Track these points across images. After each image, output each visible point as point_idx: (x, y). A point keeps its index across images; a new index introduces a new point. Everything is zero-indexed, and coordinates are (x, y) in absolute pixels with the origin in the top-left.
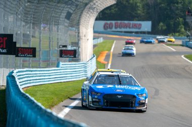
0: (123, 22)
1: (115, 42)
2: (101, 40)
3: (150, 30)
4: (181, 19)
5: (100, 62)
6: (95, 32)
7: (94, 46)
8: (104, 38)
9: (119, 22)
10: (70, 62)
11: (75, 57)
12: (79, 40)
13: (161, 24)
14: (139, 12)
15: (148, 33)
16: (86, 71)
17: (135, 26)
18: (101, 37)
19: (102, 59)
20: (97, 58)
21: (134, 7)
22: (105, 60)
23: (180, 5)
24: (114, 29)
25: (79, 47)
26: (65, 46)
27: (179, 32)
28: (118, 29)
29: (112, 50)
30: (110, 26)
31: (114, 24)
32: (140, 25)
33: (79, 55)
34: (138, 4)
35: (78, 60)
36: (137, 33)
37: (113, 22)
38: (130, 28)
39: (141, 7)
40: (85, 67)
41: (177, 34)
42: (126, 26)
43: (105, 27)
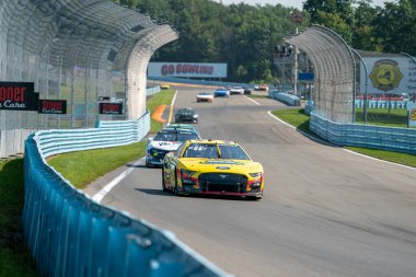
4: (267, 61)
23: (266, 42)
27: (264, 78)
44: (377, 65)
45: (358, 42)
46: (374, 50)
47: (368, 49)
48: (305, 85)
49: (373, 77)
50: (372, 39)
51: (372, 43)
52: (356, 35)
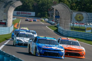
0: (24, 12)
1: (21, 19)
2: (15, 19)
3: (34, 15)
4: (46, 12)
5: (15, 27)
6: (13, 15)
7: (13, 21)
8: (17, 18)
9: (23, 12)
10: (3, 27)
11: (5, 25)
12: (7, 18)
13: (39, 13)
14: (30, 8)
15: (34, 17)
16: (9, 31)
17: (29, 14)
18: (15, 17)
19: (16, 26)
20: (14, 26)
21: (29, 7)
22: (17, 26)
23: (46, 7)
24: (20, 15)
25: (7, 21)
26: (2, 21)
27: (45, 17)
28: (22, 15)
29: (20, 23)
30: (19, 13)
31: (21, 13)
32: (31, 13)
33: (7, 24)
34: (30, 5)
35: (6, 27)
36: (29, 16)
37: (21, 12)
38: (27, 14)
39: (31, 6)
40: (9, 29)
41: (45, 18)
42: (25, 14)
43: (17, 13)
44: (77, 14)
45: (72, 8)
46: (76, 10)
47: (74, 10)
48: (57, 19)
49: (76, 18)
50: (76, 7)
51: (76, 8)
52: (71, 6)
